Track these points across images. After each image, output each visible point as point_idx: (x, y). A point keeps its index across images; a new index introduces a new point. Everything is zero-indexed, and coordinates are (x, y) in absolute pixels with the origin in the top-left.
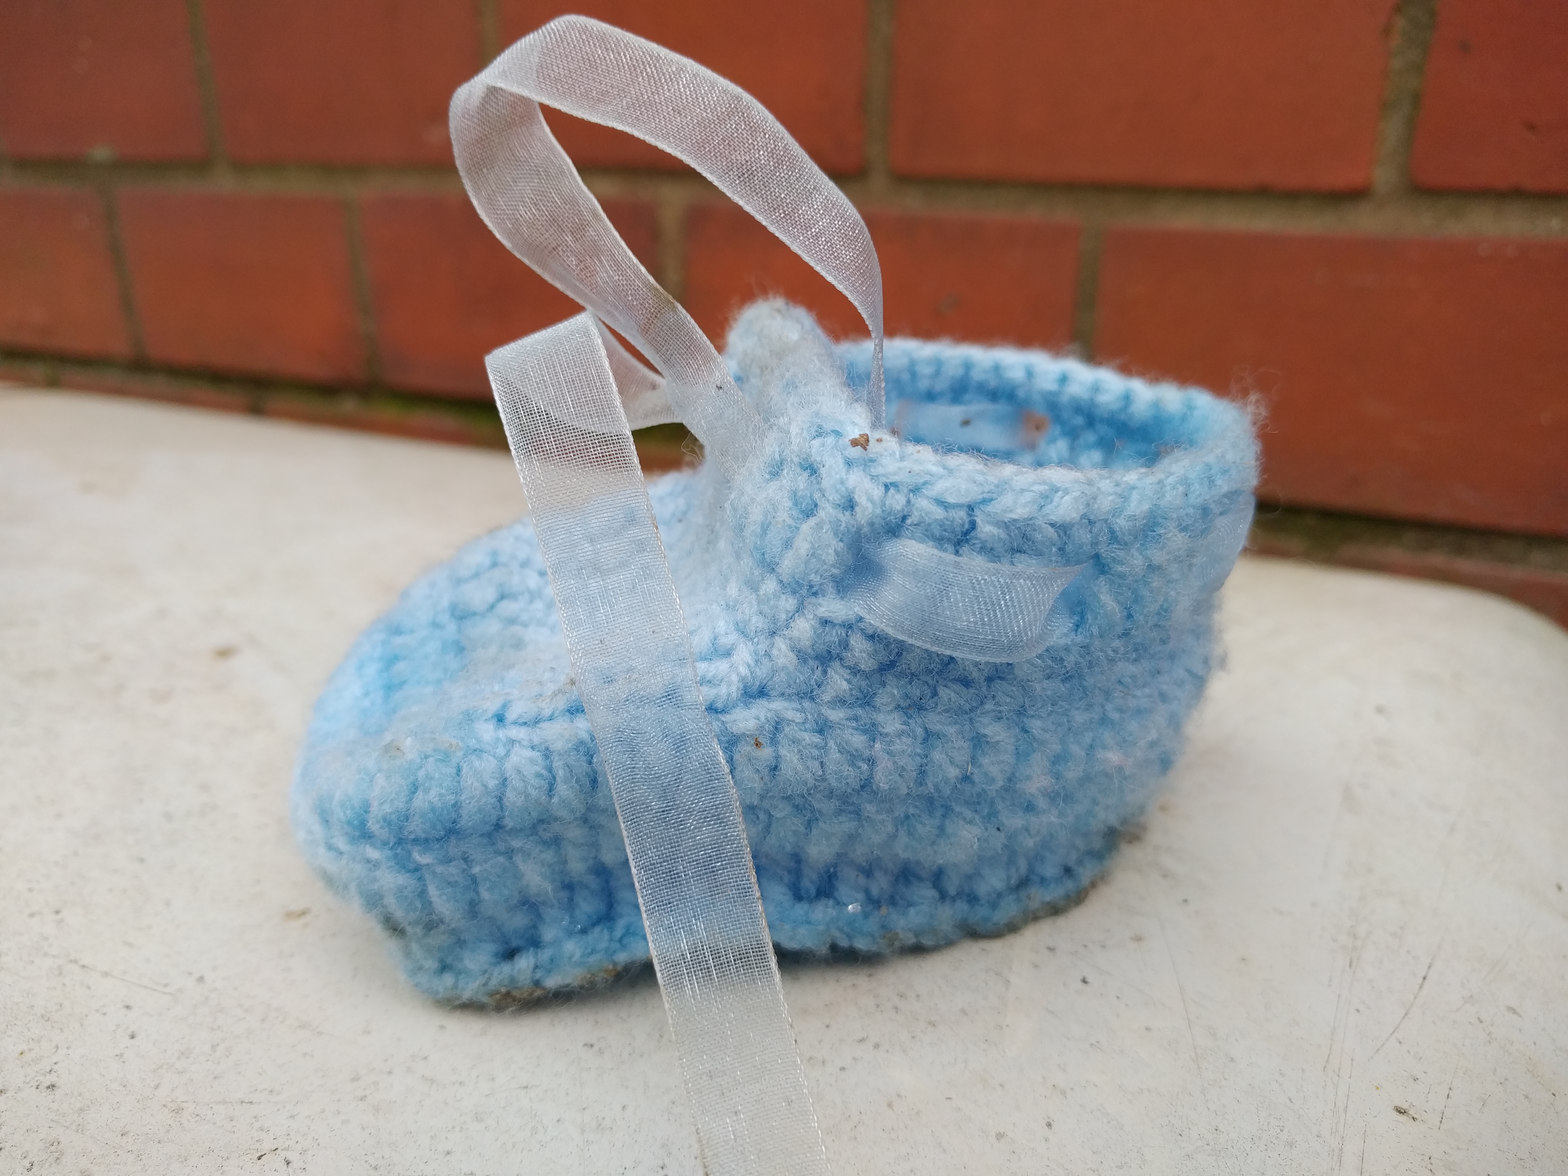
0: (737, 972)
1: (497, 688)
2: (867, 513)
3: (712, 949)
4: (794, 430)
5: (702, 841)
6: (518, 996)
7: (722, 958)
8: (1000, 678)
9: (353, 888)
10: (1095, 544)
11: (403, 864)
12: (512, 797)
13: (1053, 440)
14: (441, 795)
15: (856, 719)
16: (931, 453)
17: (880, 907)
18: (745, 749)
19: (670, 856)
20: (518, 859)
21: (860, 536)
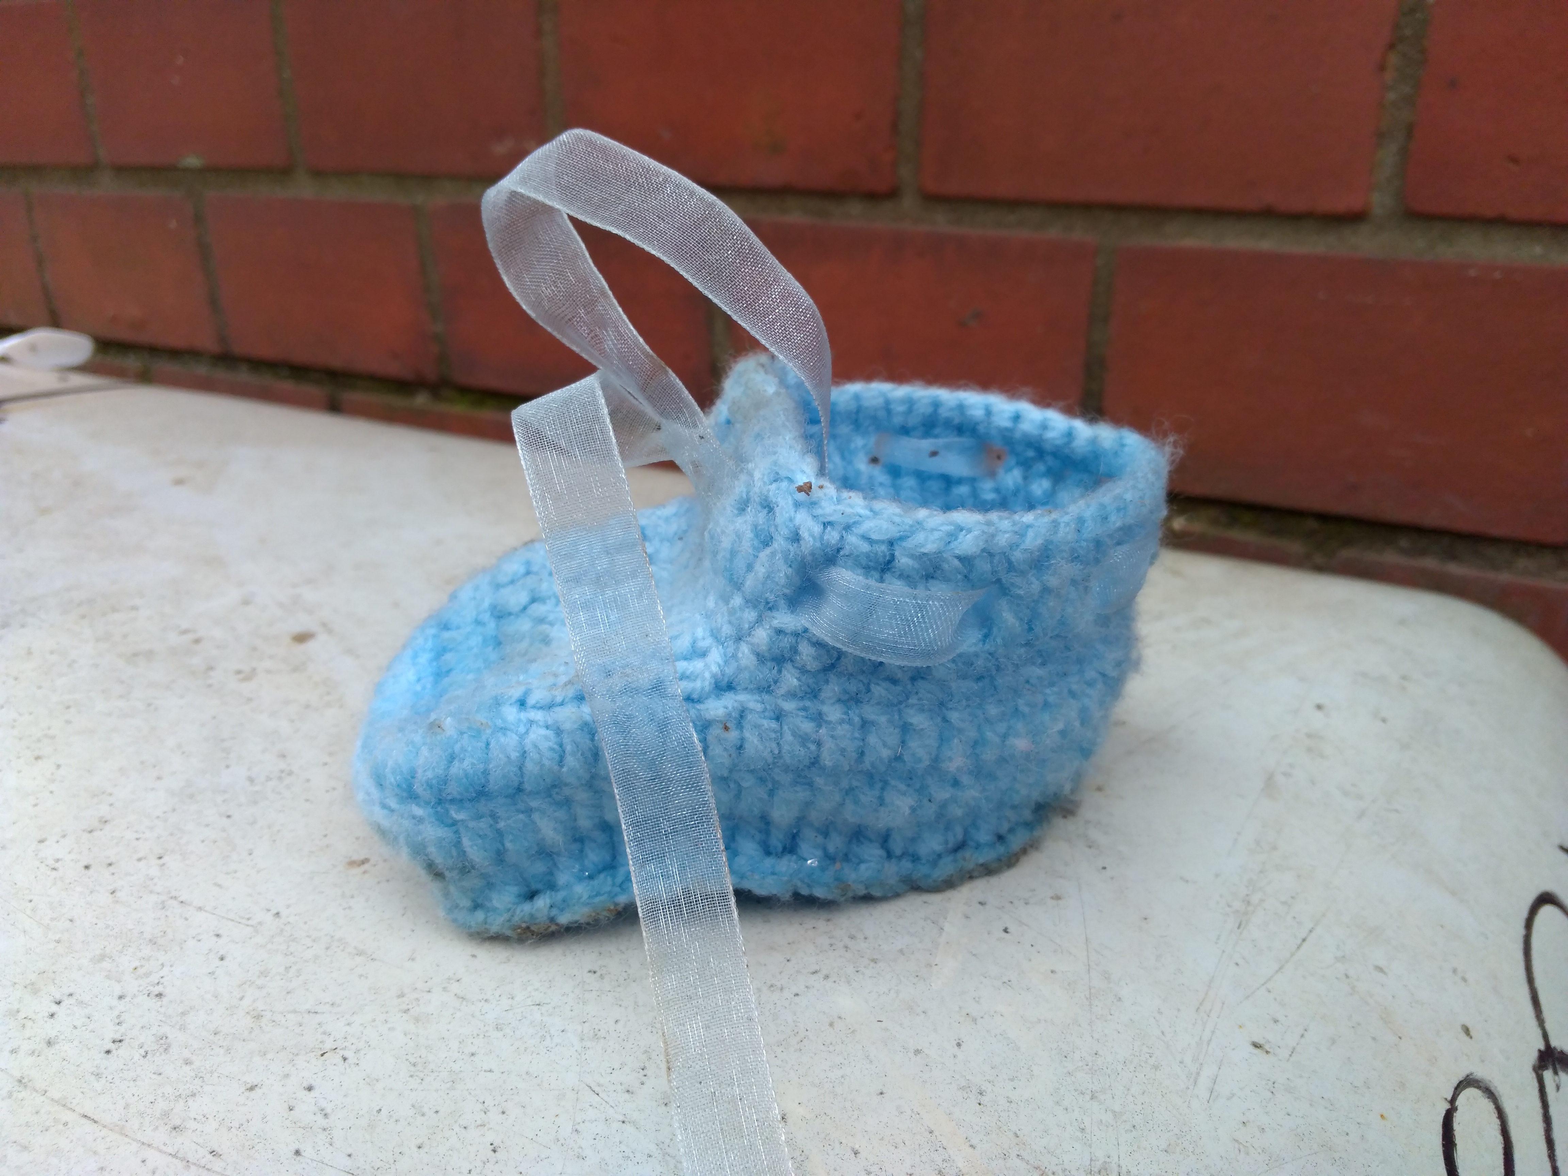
0: (703, 909)
1: (521, 678)
2: (808, 546)
3: (684, 890)
4: (757, 475)
5: (679, 804)
6: (536, 930)
7: (691, 898)
8: (922, 678)
9: (401, 839)
10: (994, 572)
11: (443, 820)
12: (529, 766)
13: (1009, 470)
14: (473, 764)
15: (805, 709)
16: (862, 499)
17: (835, 863)
18: (715, 731)
19: (653, 815)
20: (536, 816)
21: (805, 564)
